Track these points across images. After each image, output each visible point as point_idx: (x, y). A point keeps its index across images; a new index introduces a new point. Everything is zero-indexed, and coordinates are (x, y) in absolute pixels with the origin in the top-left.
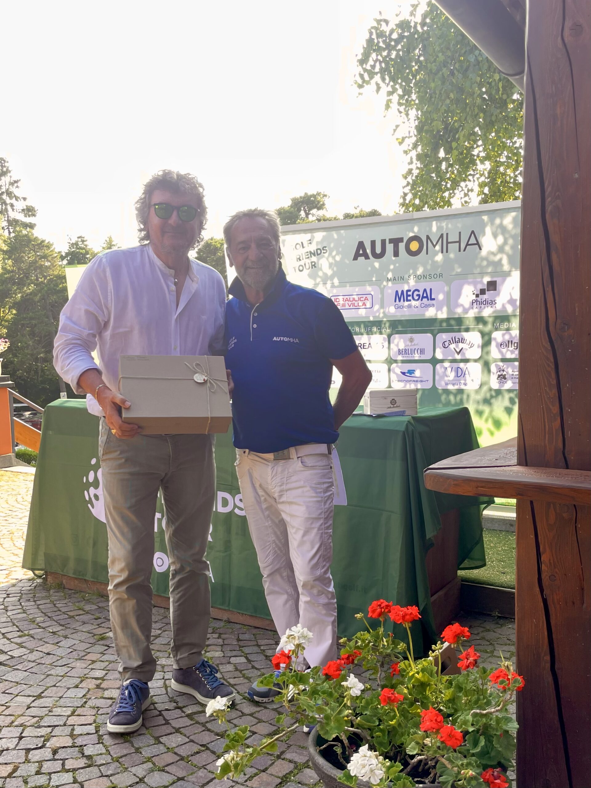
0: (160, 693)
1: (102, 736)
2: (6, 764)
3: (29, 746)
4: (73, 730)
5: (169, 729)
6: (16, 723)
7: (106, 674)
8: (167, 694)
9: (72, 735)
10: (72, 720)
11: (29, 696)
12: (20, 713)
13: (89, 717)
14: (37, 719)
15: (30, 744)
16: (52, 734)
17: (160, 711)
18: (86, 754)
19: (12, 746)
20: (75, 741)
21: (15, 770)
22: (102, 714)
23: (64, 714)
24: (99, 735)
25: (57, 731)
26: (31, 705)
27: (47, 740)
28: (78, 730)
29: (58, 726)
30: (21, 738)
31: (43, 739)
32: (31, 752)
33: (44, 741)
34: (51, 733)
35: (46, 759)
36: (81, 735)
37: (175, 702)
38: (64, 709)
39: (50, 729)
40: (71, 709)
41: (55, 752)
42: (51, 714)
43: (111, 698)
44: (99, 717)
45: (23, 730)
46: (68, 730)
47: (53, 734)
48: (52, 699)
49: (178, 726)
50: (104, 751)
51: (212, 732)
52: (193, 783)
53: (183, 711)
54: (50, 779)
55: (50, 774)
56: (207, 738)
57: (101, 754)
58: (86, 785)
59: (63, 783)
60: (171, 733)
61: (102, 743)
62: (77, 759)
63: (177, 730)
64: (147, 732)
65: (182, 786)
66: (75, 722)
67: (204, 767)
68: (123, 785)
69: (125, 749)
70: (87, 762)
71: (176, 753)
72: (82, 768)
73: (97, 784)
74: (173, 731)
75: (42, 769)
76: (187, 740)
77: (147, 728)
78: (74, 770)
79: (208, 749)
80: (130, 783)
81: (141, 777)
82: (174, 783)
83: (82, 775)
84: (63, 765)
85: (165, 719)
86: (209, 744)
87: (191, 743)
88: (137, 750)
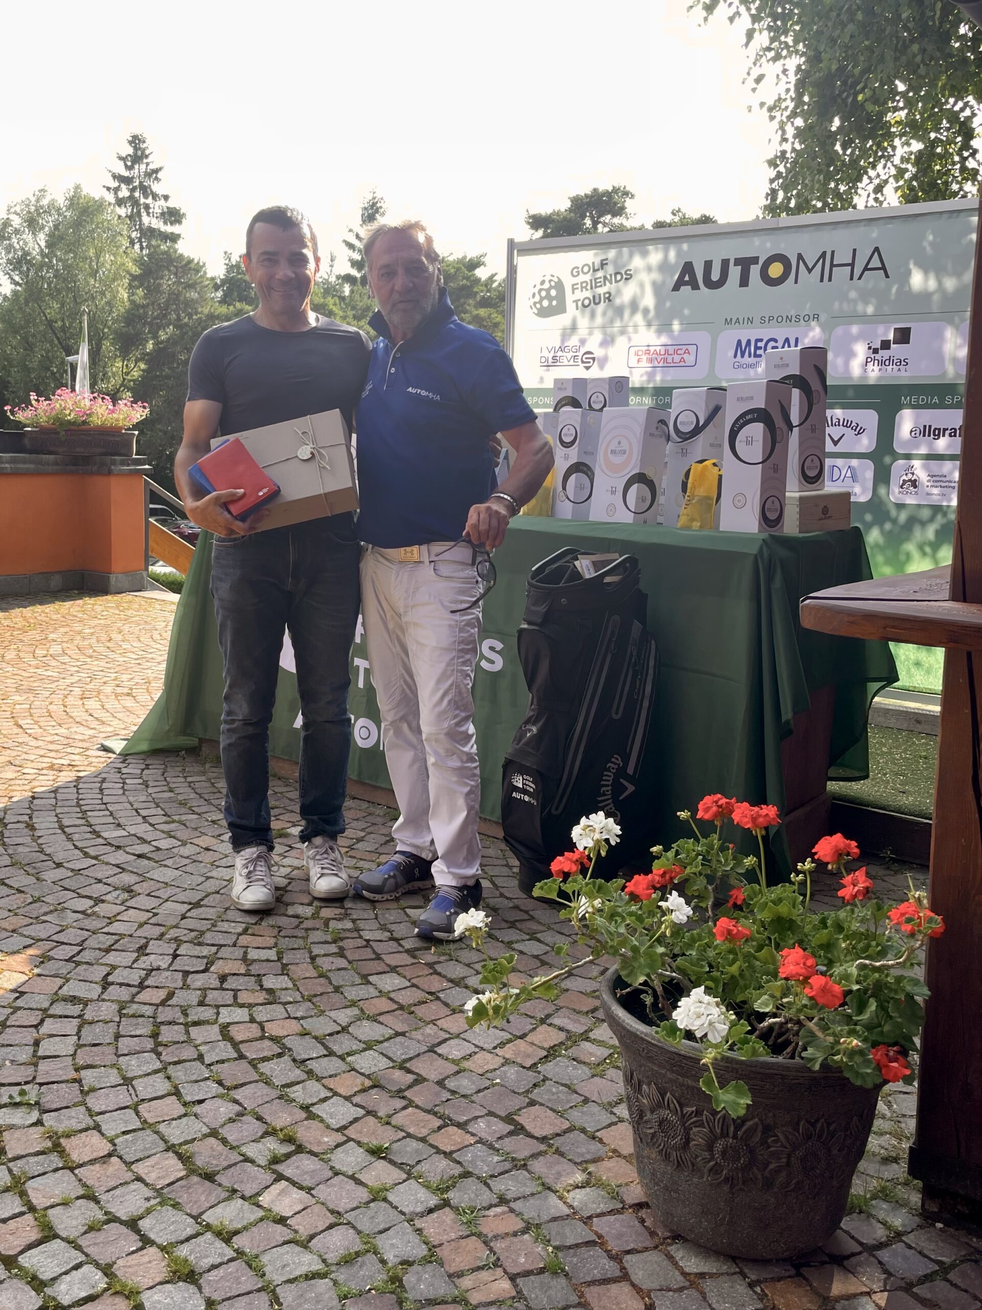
0: (366, 917)
1: (287, 965)
2: (157, 987)
3: (187, 968)
4: (246, 953)
5: (379, 966)
6: (167, 936)
7: (290, 883)
8: (376, 918)
9: (244, 959)
10: (244, 940)
11: (183, 903)
12: (174, 924)
13: (268, 939)
14: (197, 933)
15: (188, 965)
16: (217, 956)
17: (368, 941)
18: (265, 987)
19: (164, 965)
20: (250, 968)
21: (171, 995)
22: (285, 937)
23: (233, 931)
24: (282, 964)
25: (223, 953)
26: (188, 915)
27: (212, 963)
28: (253, 954)
29: (225, 945)
30: (175, 956)
31: (205, 961)
32: (191, 976)
33: (207, 964)
34: (216, 953)
35: (211, 987)
36: (258, 960)
38: (233, 924)
39: (214, 949)
40: (244, 925)
41: (223, 978)
42: (213, 929)
43: (297, 917)
44: (282, 940)
45: (178, 946)
46: (239, 953)
47: (219, 955)
48: (215, 910)
49: (393, 963)
50: (290, 985)
51: (444, 977)
52: (418, 1041)
53: (400, 945)
54: (218, 1014)
55: (217, 1007)
56: (436, 984)
57: (286, 989)
58: (268, 1026)
59: (236, 1020)
60: (384, 973)
61: (287, 975)
62: (253, 991)
63: (393, 969)
64: (349, 967)
65: (402, 1044)
66: (249, 942)
67: (433, 1022)
68: (319, 1033)
69: (320, 986)
70: (267, 997)
71: (391, 999)
72: (261, 1004)
73: (283, 1028)
74: (387, 969)
75: (207, 999)
76: (408, 984)
77: (350, 962)
78: (250, 1006)
79: (438, 998)
80: (329, 1032)
81: (344, 1025)
82: (390, 1038)
83: (262, 1014)
84: (235, 997)
85: (374, 952)
86: (439, 992)
87: (414, 989)
88: (337, 989)
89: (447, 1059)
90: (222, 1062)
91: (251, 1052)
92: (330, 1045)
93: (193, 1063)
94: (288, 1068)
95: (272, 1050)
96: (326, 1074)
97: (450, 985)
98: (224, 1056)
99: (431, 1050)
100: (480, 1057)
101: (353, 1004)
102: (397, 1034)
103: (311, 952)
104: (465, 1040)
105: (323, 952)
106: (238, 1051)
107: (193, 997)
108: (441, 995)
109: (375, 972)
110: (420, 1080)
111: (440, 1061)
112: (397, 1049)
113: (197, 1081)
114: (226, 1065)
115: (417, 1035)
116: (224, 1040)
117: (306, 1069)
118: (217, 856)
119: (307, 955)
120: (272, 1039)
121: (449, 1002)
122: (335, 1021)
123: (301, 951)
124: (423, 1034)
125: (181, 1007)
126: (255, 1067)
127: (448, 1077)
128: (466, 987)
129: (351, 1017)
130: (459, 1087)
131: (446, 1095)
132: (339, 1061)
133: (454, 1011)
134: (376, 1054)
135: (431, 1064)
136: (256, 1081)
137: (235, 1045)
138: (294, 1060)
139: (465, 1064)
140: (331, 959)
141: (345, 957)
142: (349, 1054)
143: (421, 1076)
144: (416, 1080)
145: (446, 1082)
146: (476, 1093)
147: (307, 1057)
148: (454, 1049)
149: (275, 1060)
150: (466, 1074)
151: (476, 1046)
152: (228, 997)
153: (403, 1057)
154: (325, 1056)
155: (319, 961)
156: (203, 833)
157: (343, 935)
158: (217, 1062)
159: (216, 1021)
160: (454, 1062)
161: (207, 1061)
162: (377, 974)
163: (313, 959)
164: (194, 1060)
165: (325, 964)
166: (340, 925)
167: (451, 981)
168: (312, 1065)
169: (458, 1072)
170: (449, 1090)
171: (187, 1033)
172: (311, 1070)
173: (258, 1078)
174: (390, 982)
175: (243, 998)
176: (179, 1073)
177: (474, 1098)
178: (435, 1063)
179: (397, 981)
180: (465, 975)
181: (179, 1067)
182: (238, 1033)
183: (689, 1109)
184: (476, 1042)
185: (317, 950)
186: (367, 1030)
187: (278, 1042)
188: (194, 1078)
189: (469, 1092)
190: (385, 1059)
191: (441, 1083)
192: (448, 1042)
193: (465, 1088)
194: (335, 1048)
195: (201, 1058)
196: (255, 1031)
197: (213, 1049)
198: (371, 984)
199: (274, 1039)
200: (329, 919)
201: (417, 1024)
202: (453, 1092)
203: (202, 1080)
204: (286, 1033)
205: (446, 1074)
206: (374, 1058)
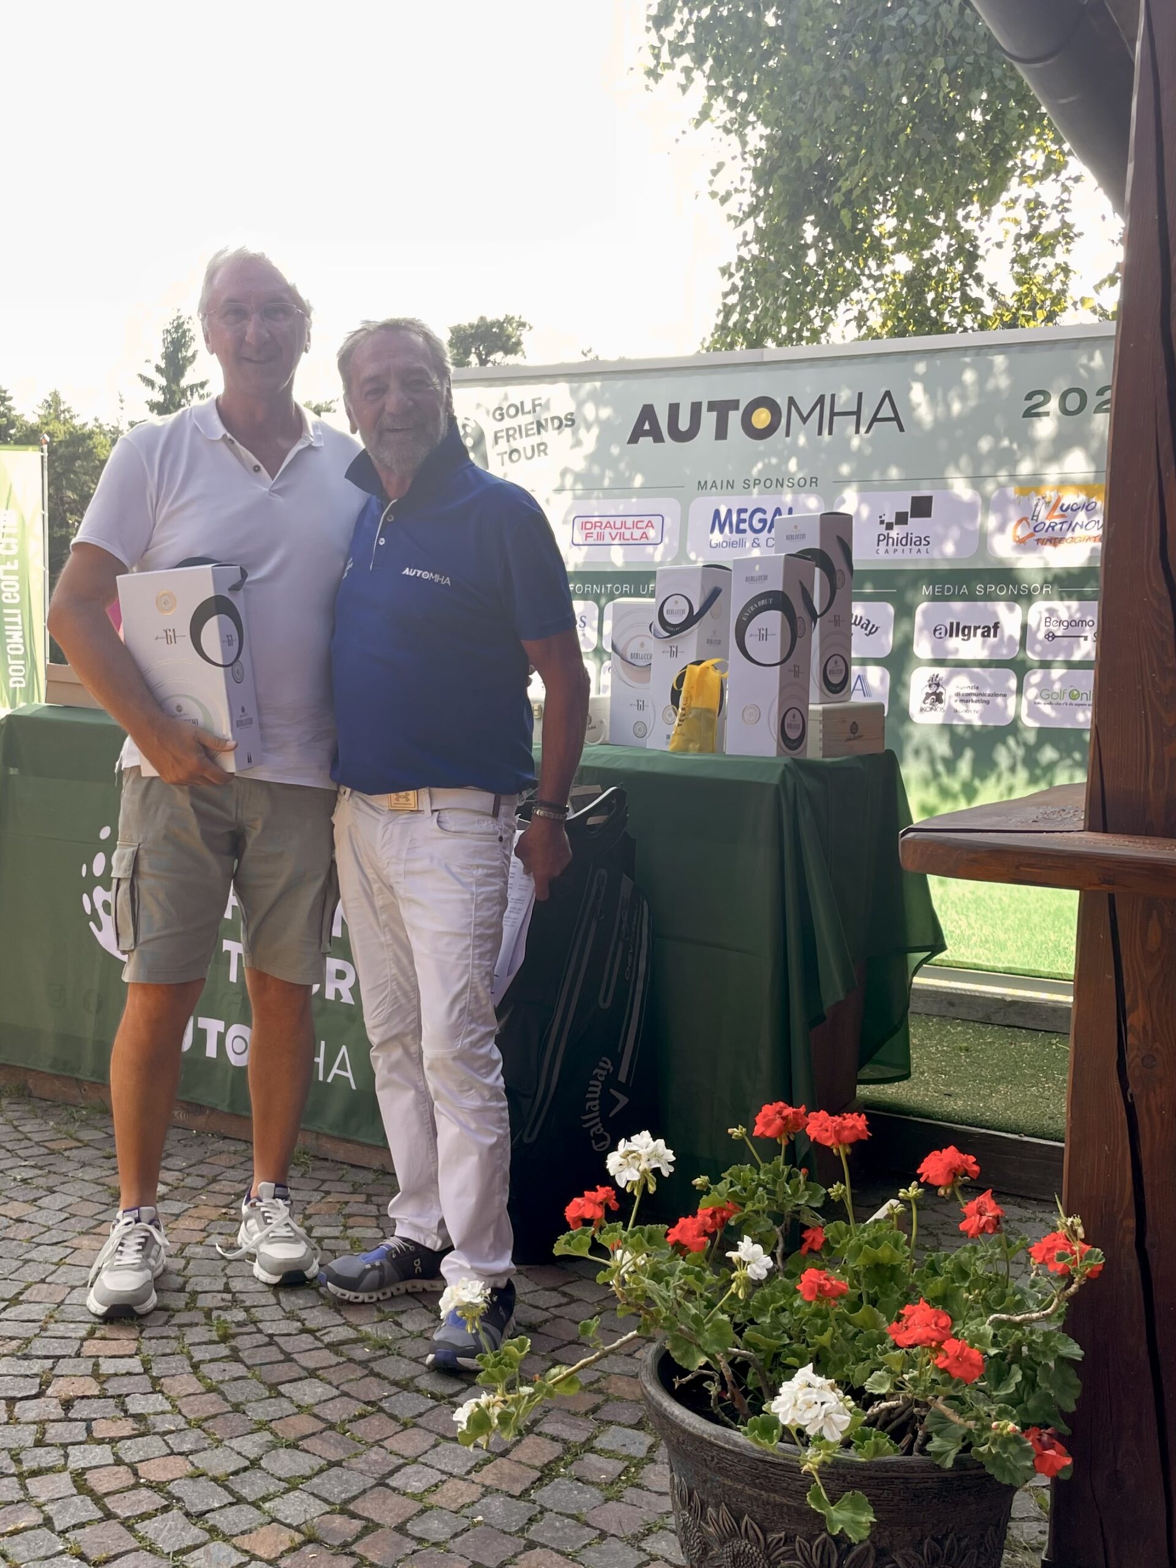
0: (263, 1302)
1: (159, 1378)
3: (11, 1393)
4: (96, 1365)
5: (291, 1371)
8: (279, 1303)
9: (96, 1374)
10: (90, 1348)
13: (126, 1343)
15: (13, 1389)
16: (54, 1372)
17: (271, 1336)
18: (132, 1411)
20: (105, 1386)
23: (73, 1335)
24: (151, 1377)
25: (63, 1367)
27: (48, 1384)
28: (107, 1367)
29: (64, 1357)
31: (38, 1380)
32: (18, 1405)
33: (41, 1385)
34: (52, 1369)
35: (51, 1418)
36: (116, 1375)
37: (298, 1321)
38: (72, 1325)
39: (49, 1363)
40: (88, 1326)
41: (67, 1404)
42: (45, 1333)
46: (86, 1366)
47: (56, 1372)
48: (42, 1306)
49: (312, 1365)
50: (169, 1408)
51: (385, 1378)
52: (362, 1472)
53: (317, 1338)
54: (66, 1456)
55: (64, 1446)
56: (375, 1390)
57: (163, 1413)
58: (142, 1468)
59: (94, 1464)
60: (300, 1379)
61: (160, 1392)
62: (114, 1419)
63: (312, 1374)
64: (250, 1375)
65: (339, 1478)
66: (99, 1350)
67: (378, 1443)
68: (218, 1472)
69: (210, 1404)
70: (136, 1426)
71: (316, 1416)
72: (129, 1438)
73: (165, 1468)
74: (304, 1374)
75: (47, 1436)
76: (336, 1392)
77: (248, 1367)
78: (113, 1441)
79: (381, 1410)
80: (232, 1469)
81: (252, 1457)
82: (321, 1471)
83: (131, 1451)
84: (89, 1430)
85: (282, 1351)
86: (381, 1400)
87: (345, 1398)
88: (237, 1408)
89: (405, 1494)
90: (82, 1525)
91: (122, 1507)
92: (237, 1488)
93: (38, 1531)
94: (180, 1526)
95: (154, 1503)
96: (236, 1531)
97: (395, 1389)
98: (83, 1517)
99: (382, 1483)
100: (451, 1488)
101: (262, 1426)
102: (331, 1464)
103: (191, 1358)
104: (425, 1464)
105: (208, 1357)
106: (103, 1508)
107: (27, 1435)
108: (385, 1405)
109: (285, 1379)
110: (371, 1527)
111: (396, 1499)
112: (334, 1486)
113: (47, 1558)
114: (87, 1529)
115: (358, 1463)
116: (80, 1493)
117: (207, 1526)
118: (35, 1230)
119: (187, 1363)
120: (150, 1486)
121: (397, 1413)
122: (239, 1453)
123: (177, 1357)
124: (366, 1462)
125: (10, 1450)
126: (131, 1529)
127: (409, 1519)
128: (418, 1391)
129: (260, 1446)
130: (427, 1530)
131: (410, 1545)
132: (253, 1508)
133: (405, 1426)
134: (305, 1496)
135: (384, 1503)
136: (136, 1550)
137: (98, 1499)
138: (188, 1514)
139: (432, 1499)
140: (222, 1365)
141: (242, 1362)
142: (265, 1499)
143: (372, 1521)
144: (366, 1527)
145: (408, 1526)
146: (452, 1538)
147: (205, 1508)
148: (413, 1480)
149: (160, 1518)
150: (434, 1513)
151: (443, 1472)
152: (78, 1431)
153: (343, 1496)
154: (232, 1504)
155: (205, 1369)
156: (11, 1199)
157: (234, 1330)
158: (74, 1527)
159: (65, 1468)
160: (414, 1496)
161: (59, 1526)
162: (290, 1381)
163: (195, 1367)
164: (39, 1526)
165: (213, 1372)
166: (227, 1316)
167: (395, 1383)
168: (213, 1519)
169: (423, 1511)
170: (414, 1538)
171: (24, 1487)
172: (214, 1526)
173: (135, 1544)
174: (310, 1392)
175: (101, 1429)
176: (19, 1548)
177: (451, 1545)
178: (389, 1501)
179: (319, 1390)
180: (413, 1374)
181: (17, 1538)
182: (100, 1482)
183: (774, 1536)
184: (442, 1467)
185: (199, 1354)
186: (286, 1463)
187: (161, 1491)
188: (42, 1553)
189: (442, 1538)
190: (318, 1502)
191: (401, 1529)
192: (403, 1471)
193: (436, 1532)
194: (245, 1492)
195: (48, 1522)
196: (124, 1477)
197: (65, 1508)
198: (283, 1396)
199: (156, 1487)
200: (211, 1310)
201: (356, 1447)
202: (420, 1540)
203: (54, 1556)
204: (170, 1477)
205: (408, 1515)
206: (302, 1501)
